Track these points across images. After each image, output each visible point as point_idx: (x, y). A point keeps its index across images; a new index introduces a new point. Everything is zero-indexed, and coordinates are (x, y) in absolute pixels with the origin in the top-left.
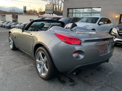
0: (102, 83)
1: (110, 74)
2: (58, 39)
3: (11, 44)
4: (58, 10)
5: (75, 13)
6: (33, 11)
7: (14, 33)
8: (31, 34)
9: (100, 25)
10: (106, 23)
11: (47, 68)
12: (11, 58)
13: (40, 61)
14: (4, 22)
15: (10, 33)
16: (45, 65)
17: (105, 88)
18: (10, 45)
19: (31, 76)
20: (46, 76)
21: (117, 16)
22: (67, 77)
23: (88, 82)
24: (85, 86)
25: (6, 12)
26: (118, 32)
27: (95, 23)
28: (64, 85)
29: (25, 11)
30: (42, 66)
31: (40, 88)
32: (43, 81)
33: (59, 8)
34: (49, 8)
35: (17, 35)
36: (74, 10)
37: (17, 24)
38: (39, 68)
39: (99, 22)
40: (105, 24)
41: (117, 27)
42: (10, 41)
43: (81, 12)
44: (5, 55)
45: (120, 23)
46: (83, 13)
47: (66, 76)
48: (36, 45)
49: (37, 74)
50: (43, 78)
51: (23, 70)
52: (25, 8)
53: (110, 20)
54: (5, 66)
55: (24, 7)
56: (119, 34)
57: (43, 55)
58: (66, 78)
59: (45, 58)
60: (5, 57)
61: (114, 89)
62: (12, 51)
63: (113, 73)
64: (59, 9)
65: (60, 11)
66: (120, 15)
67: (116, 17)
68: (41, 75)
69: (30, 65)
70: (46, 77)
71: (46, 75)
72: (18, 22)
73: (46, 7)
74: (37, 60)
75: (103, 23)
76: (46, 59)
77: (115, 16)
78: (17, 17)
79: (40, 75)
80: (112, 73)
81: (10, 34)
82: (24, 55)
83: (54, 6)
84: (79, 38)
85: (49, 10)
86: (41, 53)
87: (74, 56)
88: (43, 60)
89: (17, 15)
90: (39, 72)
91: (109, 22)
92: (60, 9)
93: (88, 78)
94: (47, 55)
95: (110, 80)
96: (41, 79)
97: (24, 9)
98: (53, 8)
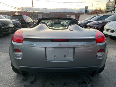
34: (110, 6)
55: (86, 7)
73: (107, 5)
78: (79, 17)
89: (79, 15)
97: (86, 9)
98: (114, 5)
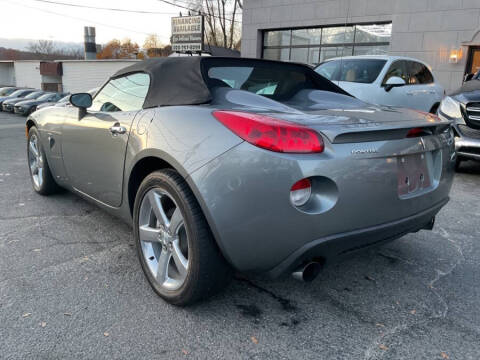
0: (413, 312)
1: (442, 278)
2: (228, 131)
3: (37, 173)
4: (220, 40)
5: (291, 47)
6: (122, 44)
7: (48, 126)
8: (114, 123)
9: (389, 88)
10: (414, 81)
11: (185, 254)
12: (37, 225)
13: (157, 231)
14: (10, 92)
15: (33, 128)
16: (175, 243)
17: (426, 331)
18: (35, 177)
19: (121, 293)
20: (179, 289)
21: (457, 55)
22: (266, 291)
23: (355, 309)
24: (343, 326)
25: (14, 51)
26: (465, 114)
27: (371, 80)
28: (256, 322)
29: (91, 47)
30: (164, 252)
31: (156, 339)
32: (168, 309)
33: (224, 30)
34: (184, 32)
35: (60, 133)
36: (284, 37)
37: (62, 96)
38: (152, 258)
39: (386, 78)
40: (411, 84)
41: (458, 94)
42: (31, 159)
43: (312, 43)
44: (13, 213)
45: (469, 78)
46: (321, 46)
47: (261, 290)
48: (136, 165)
49: (145, 283)
50: (169, 301)
51: (88, 270)
52: (90, 33)
53: (430, 69)
54: (15, 258)
55: (86, 28)
56: (467, 120)
57: (168, 206)
58: (265, 295)
59: (177, 214)
60: (12, 221)
61: (463, 334)
62: (41, 199)
63: (453, 273)
64: (225, 37)
65: (228, 43)
66: (467, 49)
67: (454, 56)
68: (160, 287)
69: (116, 249)
70: (182, 295)
71: (182, 286)
72: (65, 91)
73: (174, 29)
74: (144, 228)
75: (403, 82)
76: (181, 218)
77: (449, 55)
78: (59, 71)
79: (157, 287)
80: (449, 272)
81: (33, 132)
82: (88, 212)
83: (206, 23)
84: (316, 128)
85: (187, 39)
86: (157, 198)
87: (296, 201)
88: (168, 225)
89: (61, 63)
90: (151, 275)
91: (424, 76)
92: (228, 34)
93: (355, 294)
94: (185, 201)
95: (441, 300)
96: (161, 302)
97: (87, 36)
98: (200, 32)
